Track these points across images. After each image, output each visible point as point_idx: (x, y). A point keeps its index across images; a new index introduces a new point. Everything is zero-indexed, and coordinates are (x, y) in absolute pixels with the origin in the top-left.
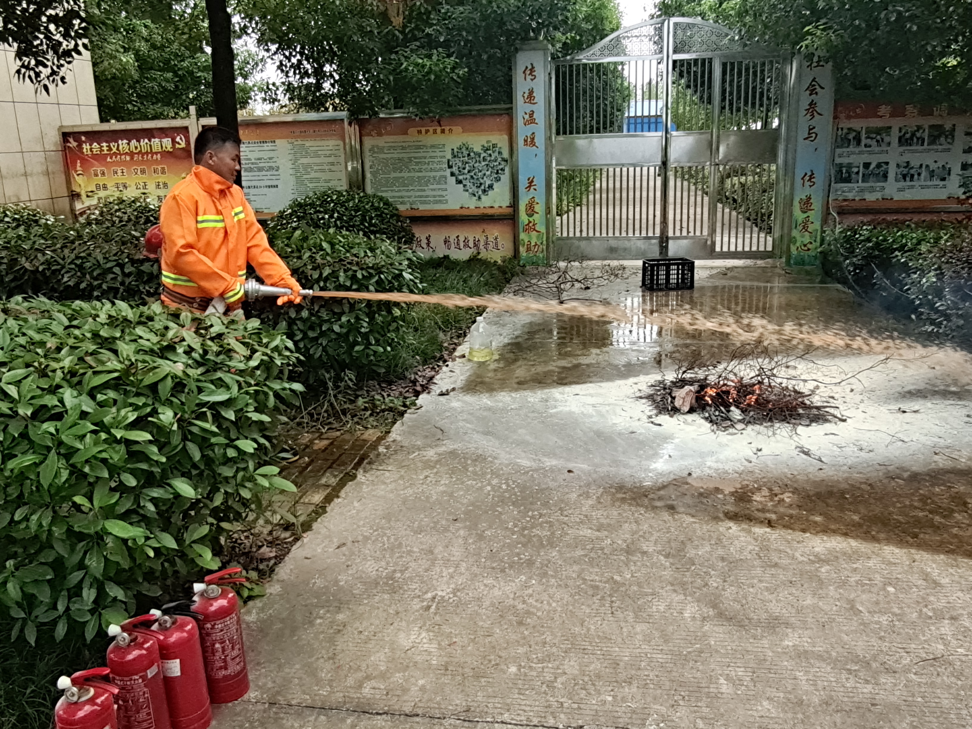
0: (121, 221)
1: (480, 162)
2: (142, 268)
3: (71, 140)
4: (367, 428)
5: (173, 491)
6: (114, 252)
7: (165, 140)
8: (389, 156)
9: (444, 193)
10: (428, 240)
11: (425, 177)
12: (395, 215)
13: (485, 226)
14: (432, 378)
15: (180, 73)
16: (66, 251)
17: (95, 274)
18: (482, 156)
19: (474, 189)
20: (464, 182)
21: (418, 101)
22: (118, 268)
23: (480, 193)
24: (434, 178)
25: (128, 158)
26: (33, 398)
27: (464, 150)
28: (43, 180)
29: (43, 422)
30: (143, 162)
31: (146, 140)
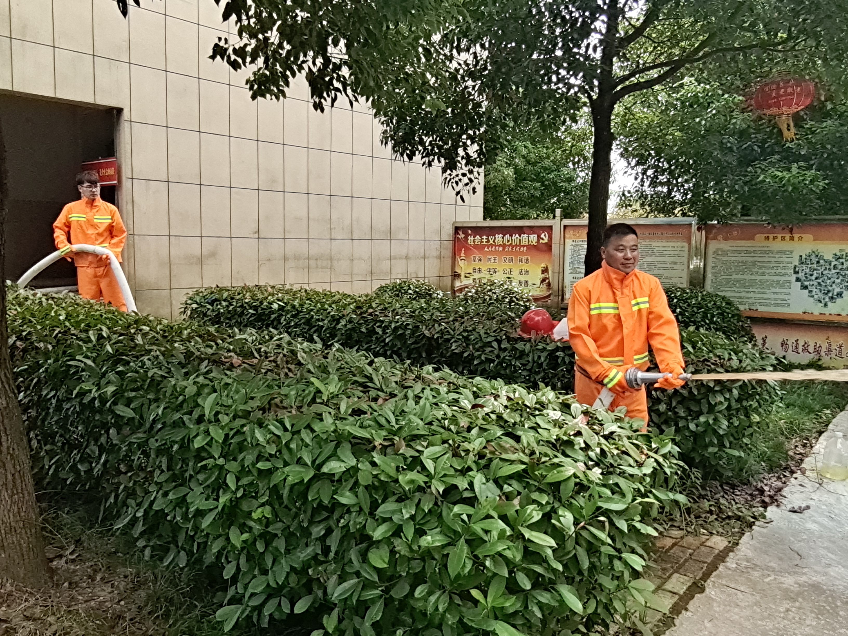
0: (490, 299)
1: (830, 269)
2: (516, 346)
3: (461, 233)
4: (712, 534)
5: (559, 598)
6: (494, 329)
7: (532, 236)
8: (733, 259)
9: (787, 297)
10: (764, 341)
11: (767, 280)
12: (737, 315)
13: (830, 333)
14: (780, 490)
15: (547, 183)
16: (457, 324)
17: (477, 346)
18: (833, 264)
19: (821, 295)
20: (810, 288)
21: (772, 210)
22: (495, 343)
23: (827, 299)
24: (778, 282)
25: (501, 249)
26: (445, 475)
27: (813, 257)
28: (436, 262)
29: (455, 504)
30: (511, 253)
31: (517, 235)
